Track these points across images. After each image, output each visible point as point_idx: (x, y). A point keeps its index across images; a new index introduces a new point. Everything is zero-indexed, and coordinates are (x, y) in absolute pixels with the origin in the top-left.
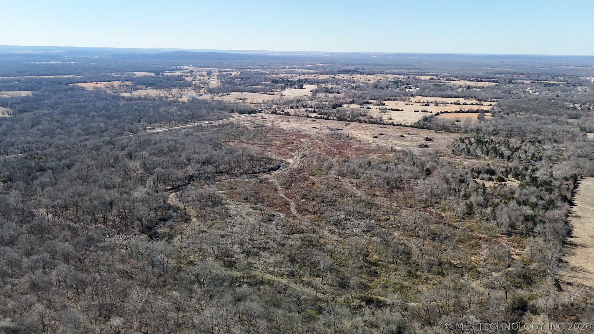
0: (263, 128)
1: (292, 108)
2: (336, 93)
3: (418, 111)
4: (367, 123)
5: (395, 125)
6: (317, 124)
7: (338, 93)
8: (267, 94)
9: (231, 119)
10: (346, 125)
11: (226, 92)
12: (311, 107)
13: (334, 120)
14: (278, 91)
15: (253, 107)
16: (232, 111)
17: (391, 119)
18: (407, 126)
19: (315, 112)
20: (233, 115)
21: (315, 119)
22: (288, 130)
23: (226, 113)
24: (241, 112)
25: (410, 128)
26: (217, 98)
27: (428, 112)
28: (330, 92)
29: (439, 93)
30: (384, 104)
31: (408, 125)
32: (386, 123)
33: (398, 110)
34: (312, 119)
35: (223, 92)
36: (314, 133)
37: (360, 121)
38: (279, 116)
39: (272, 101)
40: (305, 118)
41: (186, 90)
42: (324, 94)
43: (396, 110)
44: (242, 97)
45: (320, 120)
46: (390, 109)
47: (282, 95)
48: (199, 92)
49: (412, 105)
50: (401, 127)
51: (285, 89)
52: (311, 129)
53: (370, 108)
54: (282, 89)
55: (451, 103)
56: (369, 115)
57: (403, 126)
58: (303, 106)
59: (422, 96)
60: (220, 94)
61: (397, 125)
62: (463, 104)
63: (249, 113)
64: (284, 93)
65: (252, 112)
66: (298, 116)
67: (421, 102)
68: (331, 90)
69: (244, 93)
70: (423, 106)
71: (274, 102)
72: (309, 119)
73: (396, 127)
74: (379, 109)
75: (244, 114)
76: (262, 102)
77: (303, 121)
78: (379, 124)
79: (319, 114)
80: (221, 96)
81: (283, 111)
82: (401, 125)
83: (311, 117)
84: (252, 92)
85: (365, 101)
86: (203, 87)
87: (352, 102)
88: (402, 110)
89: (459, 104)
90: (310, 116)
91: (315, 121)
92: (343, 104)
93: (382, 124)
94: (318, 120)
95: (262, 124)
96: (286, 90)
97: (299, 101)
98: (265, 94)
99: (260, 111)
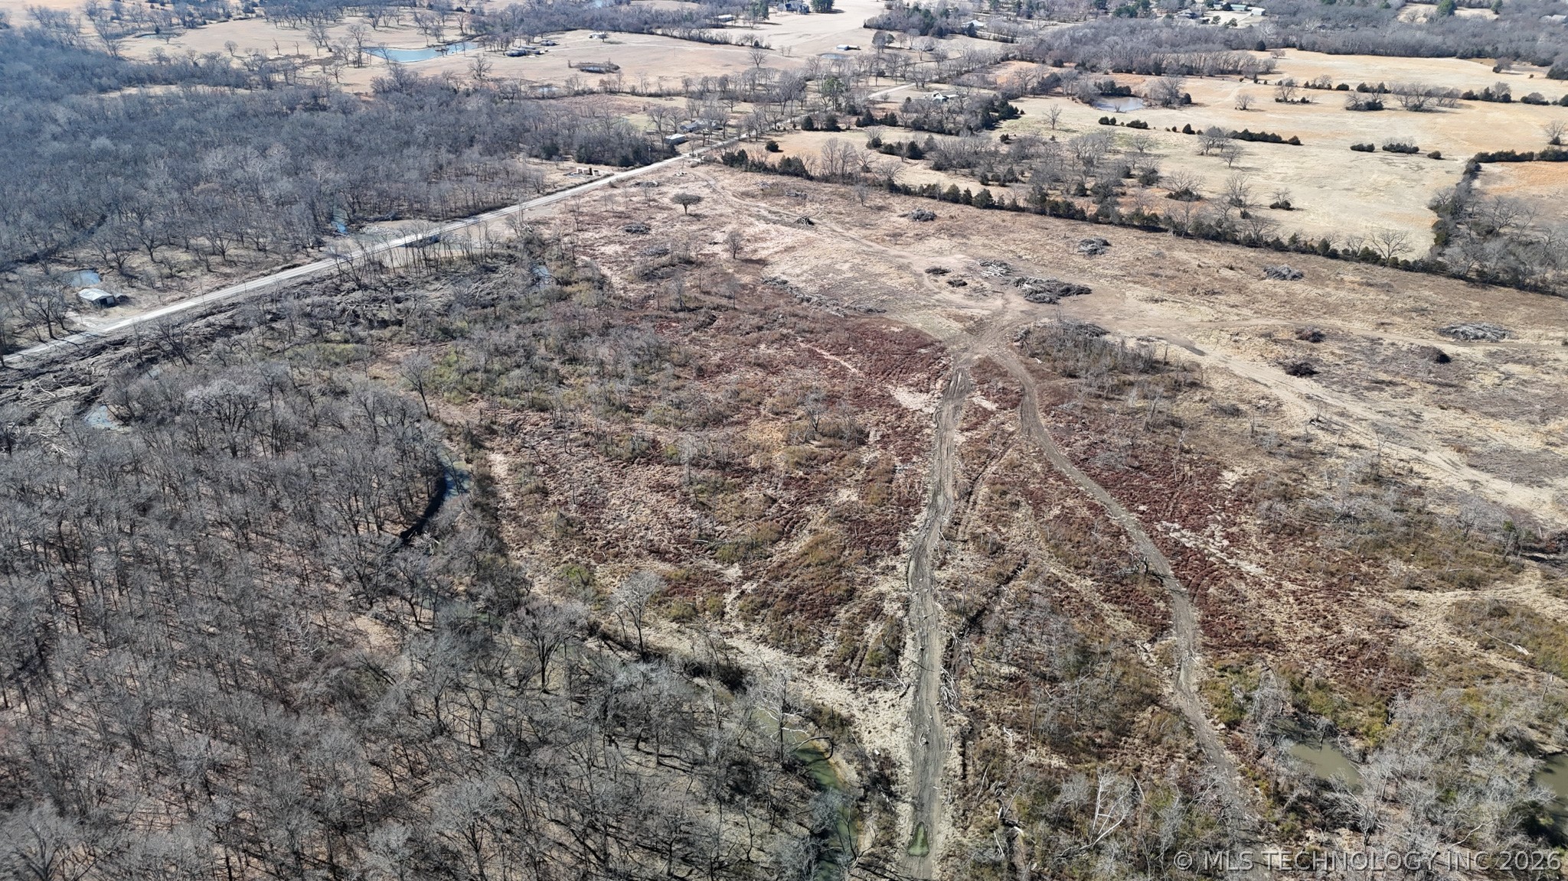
0: (689, 280)
1: (809, 126)
2: (962, 32)
3: (1370, 149)
4: (1187, 236)
5: (1334, 255)
6: (945, 243)
7: (971, 32)
8: (701, 40)
9: (536, 207)
10: (1093, 252)
11: (542, 33)
12: (891, 121)
13: (1015, 208)
14: (740, 23)
15: (641, 124)
16: (551, 153)
17: (1286, 206)
18: (1408, 267)
19: (915, 153)
20: (553, 173)
21: (926, 205)
22: (811, 289)
23: (524, 163)
24: (591, 156)
25: (1429, 280)
26: (502, 67)
27: (1415, 151)
28: (942, 34)
29: (1367, 33)
30: (1187, 101)
31: (1411, 258)
32: (1285, 241)
33: (1275, 139)
34: (910, 205)
35: (531, 34)
36: (956, 326)
37: (1151, 225)
38: (759, 178)
39: (724, 81)
40: (877, 198)
41: (393, 23)
42: (919, 42)
43: (1263, 138)
44: (600, 60)
45: (955, 209)
46: (1236, 136)
47: (757, 45)
48: (437, 33)
49: (1304, 101)
50: (1381, 274)
51: (766, 15)
52: (928, 281)
53: (1145, 126)
54: (756, 14)
55: (1470, 96)
56: (1165, 170)
57: (1383, 264)
58: (853, 111)
59: (1302, 48)
60: (519, 44)
61: (1348, 256)
62: (1526, 101)
63: (626, 163)
64: (763, 33)
65: (639, 154)
66: (848, 179)
67: (1334, 86)
68: (941, 22)
69: (614, 36)
70: (1357, 108)
71: (731, 87)
72: (899, 204)
73: (1350, 273)
74: (1188, 130)
75: (603, 170)
76: (678, 86)
77: (873, 217)
78: (1253, 243)
79: (938, 168)
80: (520, 55)
81: (773, 148)
82: (1369, 257)
83: (906, 191)
84: (640, 31)
85: (1101, 78)
86: (460, 10)
87: (1046, 88)
88: (1295, 142)
89: (1507, 99)
90: (898, 182)
91: (933, 218)
92: (1015, 97)
93: (1267, 245)
94: (945, 210)
95: (680, 252)
96: (772, 18)
97: (835, 86)
98: (691, 39)
99: (672, 152)
